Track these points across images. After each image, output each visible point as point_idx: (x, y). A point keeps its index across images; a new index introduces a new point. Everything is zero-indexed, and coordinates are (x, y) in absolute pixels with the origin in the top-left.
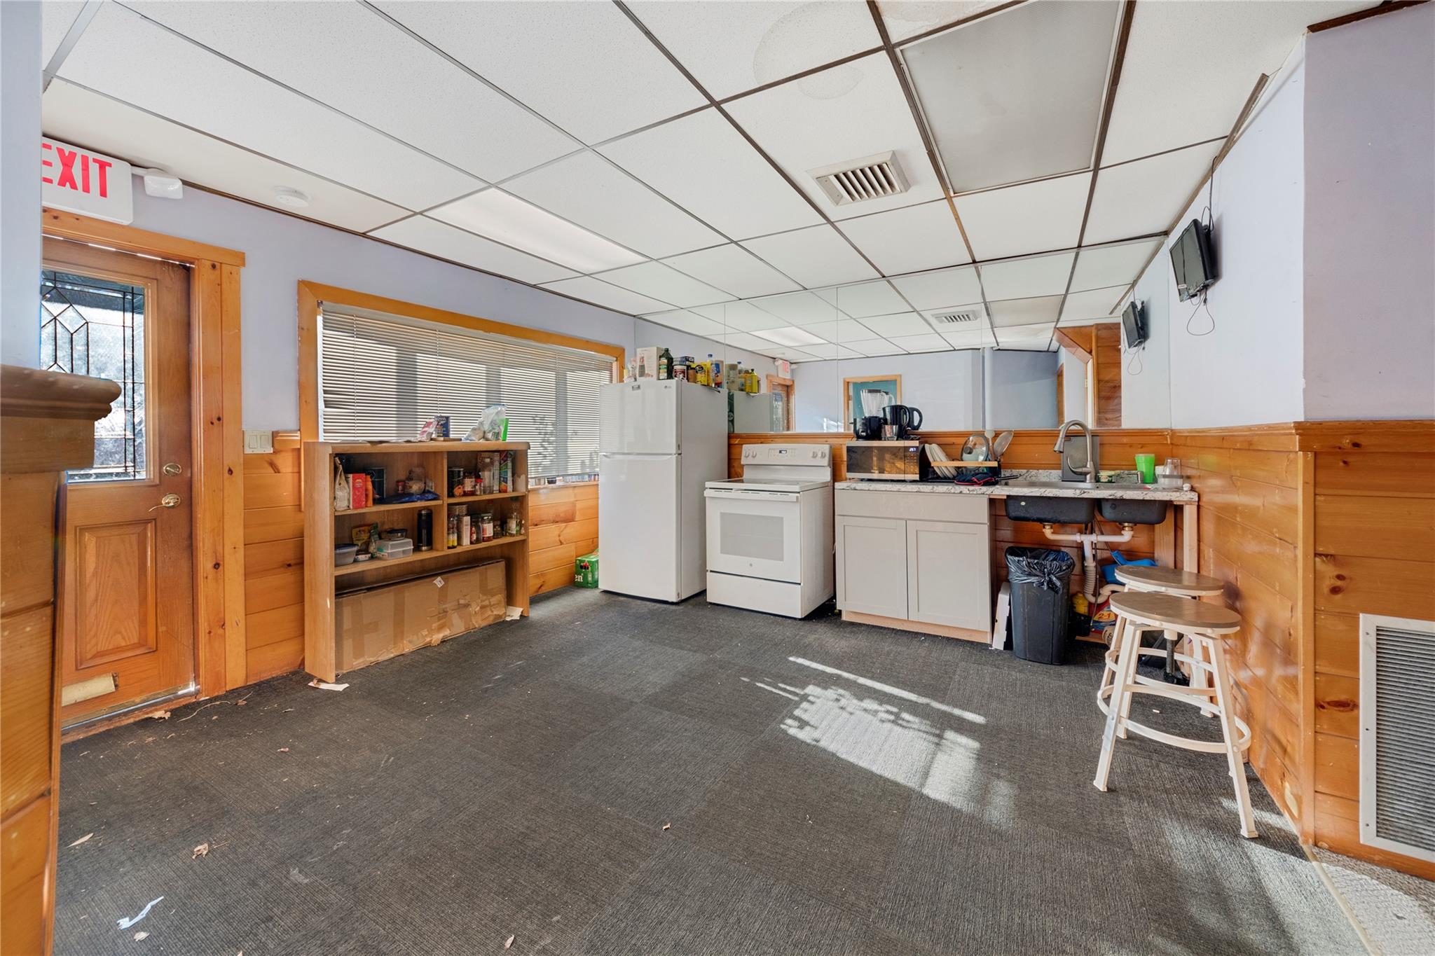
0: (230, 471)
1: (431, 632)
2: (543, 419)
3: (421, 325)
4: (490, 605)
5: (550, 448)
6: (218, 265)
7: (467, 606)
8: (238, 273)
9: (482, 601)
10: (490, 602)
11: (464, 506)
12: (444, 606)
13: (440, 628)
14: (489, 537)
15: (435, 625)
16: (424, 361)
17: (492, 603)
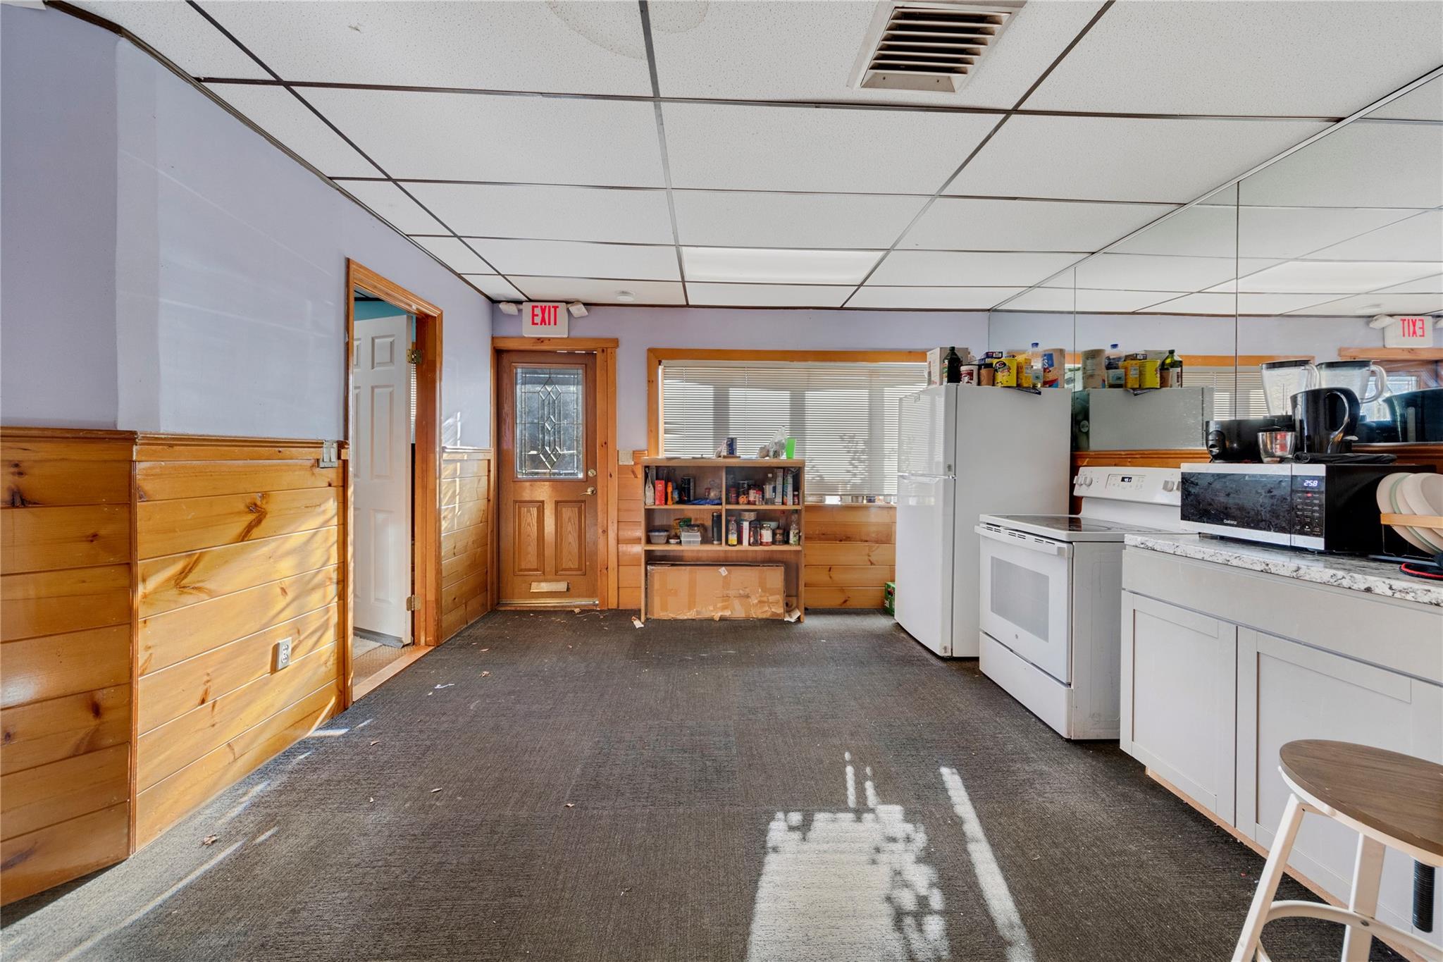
0: (611, 476)
1: (715, 609)
2: (853, 437)
3: (721, 365)
4: (768, 602)
5: (861, 467)
6: (605, 349)
7: (748, 597)
8: (615, 352)
9: (761, 596)
10: (768, 599)
11: (752, 513)
12: (728, 592)
13: (725, 608)
14: (767, 543)
15: (719, 605)
16: (735, 394)
17: (770, 601)
